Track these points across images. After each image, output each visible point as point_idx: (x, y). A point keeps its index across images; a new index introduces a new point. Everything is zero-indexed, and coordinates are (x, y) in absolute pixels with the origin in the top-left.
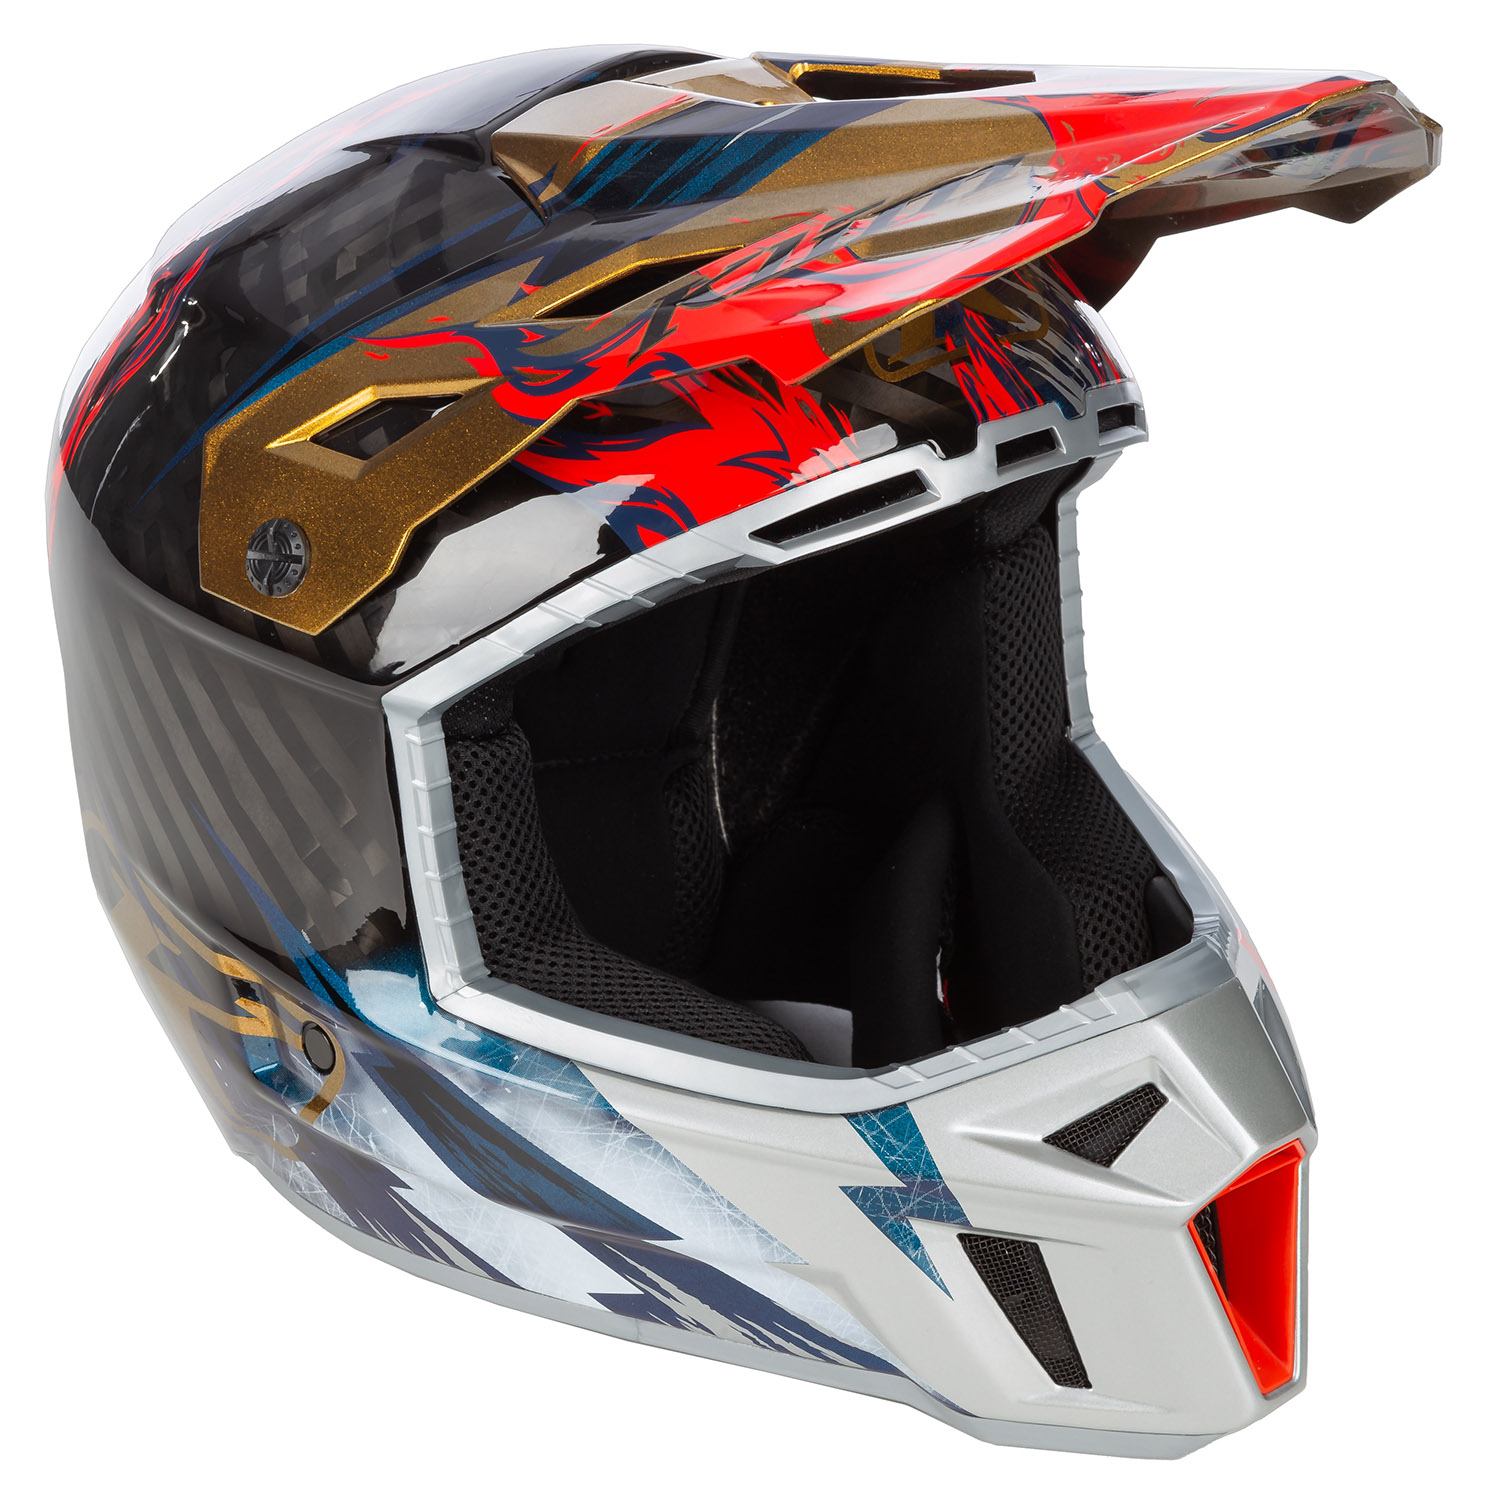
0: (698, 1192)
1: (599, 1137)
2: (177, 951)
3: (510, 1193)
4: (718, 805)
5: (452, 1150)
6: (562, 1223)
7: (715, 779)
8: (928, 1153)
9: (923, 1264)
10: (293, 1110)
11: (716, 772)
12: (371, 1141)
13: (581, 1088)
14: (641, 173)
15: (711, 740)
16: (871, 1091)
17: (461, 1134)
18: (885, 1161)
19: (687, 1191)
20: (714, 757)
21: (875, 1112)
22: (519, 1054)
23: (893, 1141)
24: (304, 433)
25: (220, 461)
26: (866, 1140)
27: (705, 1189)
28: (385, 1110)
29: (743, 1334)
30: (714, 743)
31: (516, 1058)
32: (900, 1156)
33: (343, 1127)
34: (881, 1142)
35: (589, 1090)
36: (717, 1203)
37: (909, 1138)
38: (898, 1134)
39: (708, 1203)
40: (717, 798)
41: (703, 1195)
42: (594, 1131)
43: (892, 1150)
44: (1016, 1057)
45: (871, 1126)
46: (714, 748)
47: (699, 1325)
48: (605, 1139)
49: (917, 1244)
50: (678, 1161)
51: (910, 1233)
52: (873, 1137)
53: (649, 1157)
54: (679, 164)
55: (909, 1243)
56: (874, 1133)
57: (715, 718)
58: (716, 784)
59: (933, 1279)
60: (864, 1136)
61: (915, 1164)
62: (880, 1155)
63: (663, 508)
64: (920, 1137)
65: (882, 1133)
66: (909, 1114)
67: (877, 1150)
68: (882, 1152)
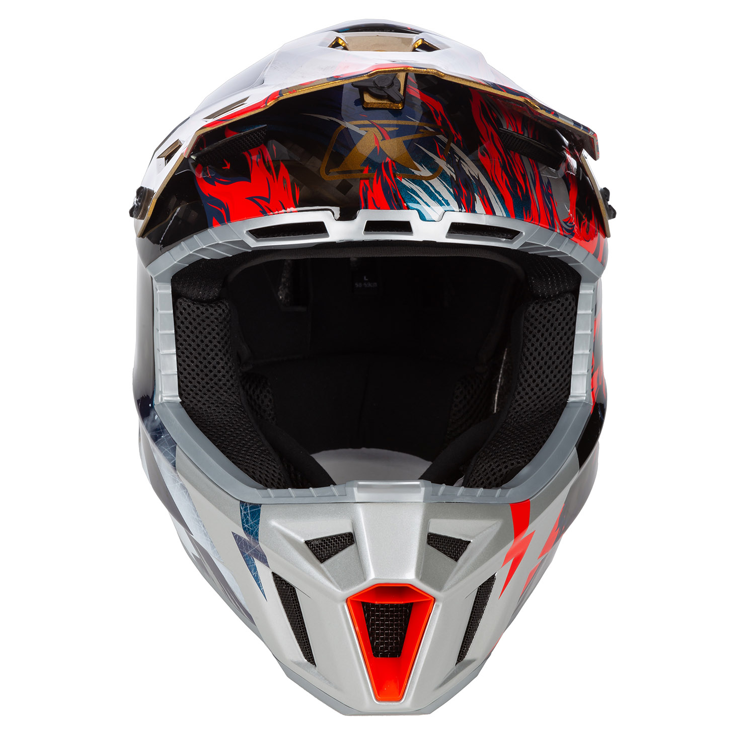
0: (197, 516)
4: (496, 398)
7: (498, 386)
8: (258, 528)
9: (257, 579)
11: (499, 383)
15: (501, 368)
16: (254, 495)
18: (243, 526)
20: (500, 376)
21: (250, 504)
22: (164, 435)
23: (250, 518)
26: (241, 514)
30: (502, 369)
31: (162, 437)
32: (249, 526)
34: (246, 517)
35: (173, 458)
37: (255, 520)
38: (252, 517)
40: (497, 395)
43: (247, 521)
44: (306, 500)
45: (245, 509)
46: (501, 372)
49: (255, 570)
51: (253, 564)
52: (244, 514)
55: (253, 569)
56: (245, 513)
57: (504, 358)
58: (498, 388)
59: (260, 588)
60: (241, 512)
61: (252, 531)
62: (243, 523)
63: (223, 212)
64: (259, 521)
65: (248, 513)
66: (260, 510)
67: (242, 520)
68: (244, 521)
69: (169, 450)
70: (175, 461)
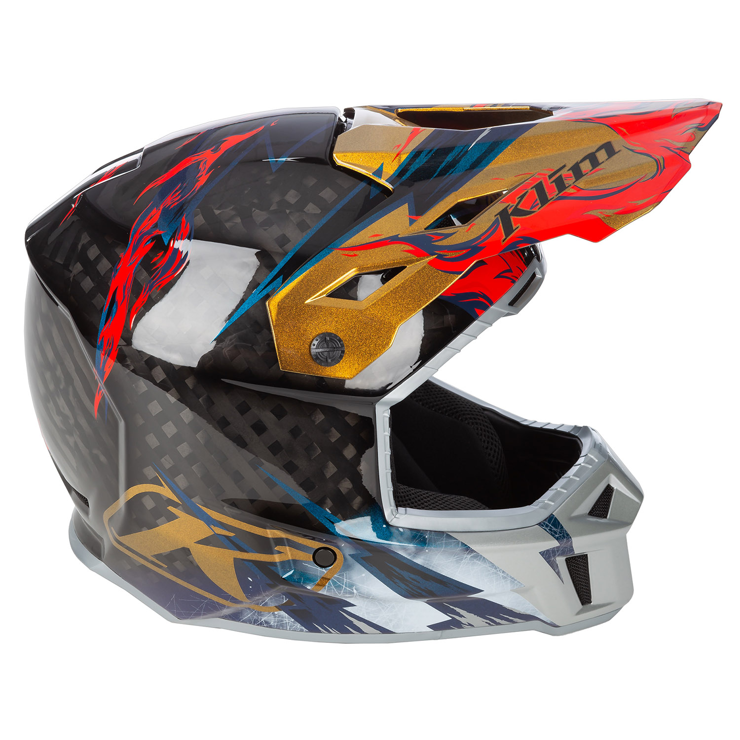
0: (494, 570)
1: (460, 560)
2: (232, 534)
3: (420, 593)
5: (395, 583)
6: (426, 600)
8: (565, 530)
9: (558, 573)
10: (309, 587)
12: (354, 590)
13: (454, 542)
14: (431, 163)
17: (402, 575)
18: (555, 538)
19: (489, 571)
21: (545, 520)
22: (427, 535)
23: (555, 529)
24: (323, 294)
25: (278, 313)
26: (547, 532)
27: (496, 568)
28: (364, 575)
29: (486, 623)
31: (426, 537)
32: (558, 535)
33: (339, 587)
34: (552, 531)
35: (457, 542)
36: (499, 572)
37: (558, 527)
38: (555, 526)
39: (496, 573)
41: (495, 571)
42: (457, 558)
43: (556, 533)
45: (547, 526)
47: (470, 625)
48: (462, 560)
49: (557, 566)
50: (487, 560)
51: (556, 563)
52: (549, 530)
53: (477, 562)
54: (449, 158)
56: (549, 528)
59: (560, 578)
60: (546, 530)
61: (563, 536)
62: (553, 536)
63: (481, 300)
64: (561, 525)
65: (550, 527)
66: (556, 518)
67: (552, 535)
68: (553, 534)
69: (446, 540)
70: (461, 542)
